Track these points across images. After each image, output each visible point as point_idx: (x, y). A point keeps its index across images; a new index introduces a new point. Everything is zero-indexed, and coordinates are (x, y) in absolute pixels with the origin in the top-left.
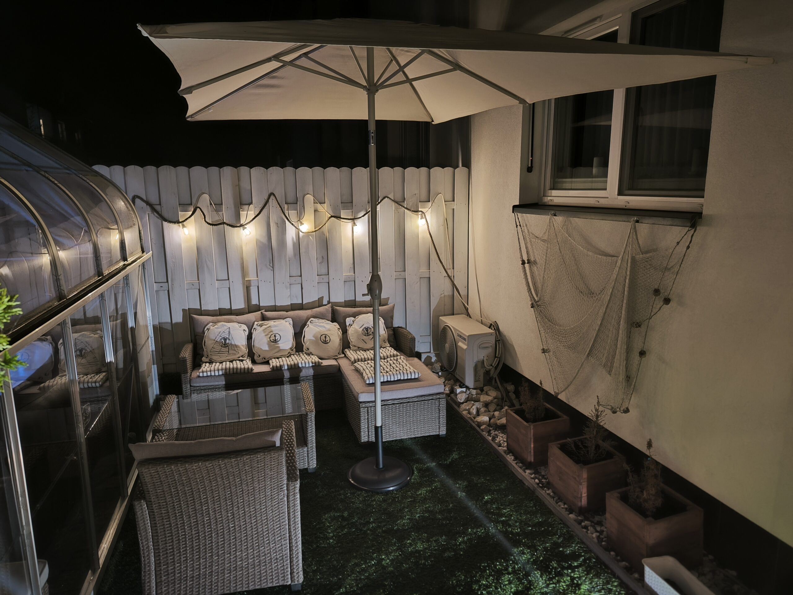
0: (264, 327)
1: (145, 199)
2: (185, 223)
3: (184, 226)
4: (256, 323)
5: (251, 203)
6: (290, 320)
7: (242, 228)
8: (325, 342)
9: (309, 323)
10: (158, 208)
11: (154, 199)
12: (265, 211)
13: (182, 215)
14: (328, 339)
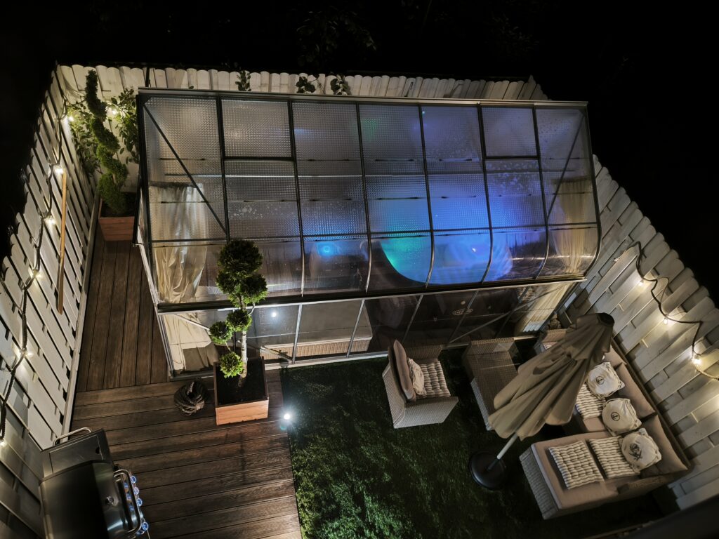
0: (607, 370)
1: (642, 248)
2: (645, 281)
3: (642, 281)
4: (609, 363)
5: (686, 311)
6: (623, 385)
7: (664, 317)
8: (613, 417)
9: (625, 399)
10: (643, 257)
11: (646, 252)
12: (688, 325)
13: (648, 276)
14: (617, 418)
